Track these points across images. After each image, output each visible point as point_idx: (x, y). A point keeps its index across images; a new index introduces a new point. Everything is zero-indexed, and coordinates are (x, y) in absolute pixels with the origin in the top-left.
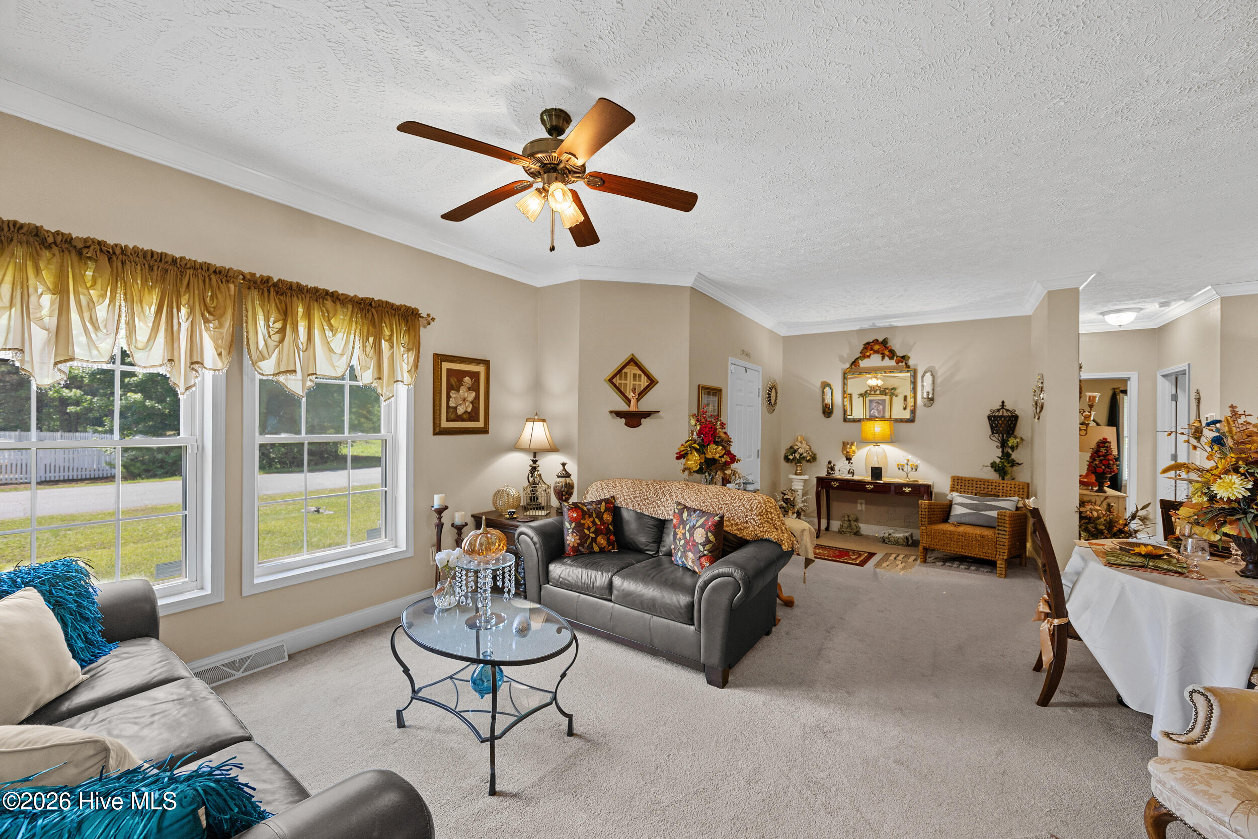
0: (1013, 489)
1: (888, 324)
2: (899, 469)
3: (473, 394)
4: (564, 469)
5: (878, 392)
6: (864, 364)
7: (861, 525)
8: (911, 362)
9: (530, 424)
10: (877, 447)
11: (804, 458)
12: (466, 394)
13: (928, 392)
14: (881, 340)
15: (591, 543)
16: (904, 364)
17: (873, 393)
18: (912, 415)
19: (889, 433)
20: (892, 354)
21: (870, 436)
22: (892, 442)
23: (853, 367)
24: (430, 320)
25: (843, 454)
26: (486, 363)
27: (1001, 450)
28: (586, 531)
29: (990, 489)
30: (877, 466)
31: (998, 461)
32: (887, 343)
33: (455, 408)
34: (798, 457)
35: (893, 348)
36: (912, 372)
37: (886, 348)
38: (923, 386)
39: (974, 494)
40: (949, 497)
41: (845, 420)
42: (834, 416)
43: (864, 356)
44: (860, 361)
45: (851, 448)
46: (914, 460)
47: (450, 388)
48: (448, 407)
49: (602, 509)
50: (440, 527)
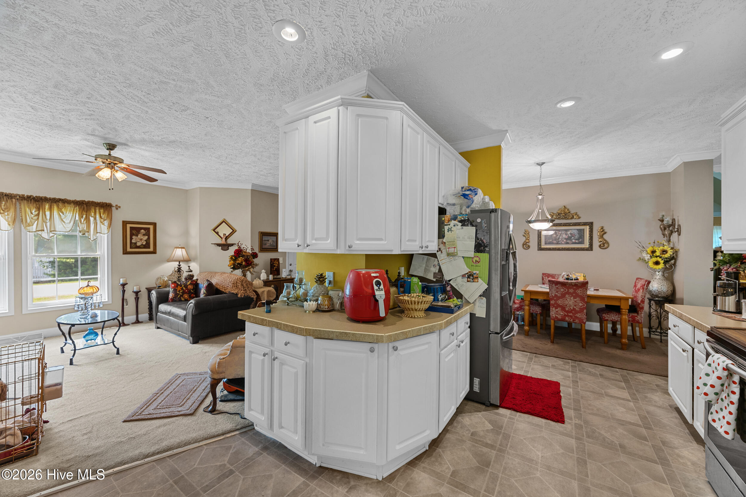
3: (147, 237)
4: (189, 269)
9: (175, 249)
12: (142, 237)
15: (180, 297)
24: (117, 207)
26: (155, 225)
28: (178, 292)
33: (136, 243)
47: (132, 234)
48: (131, 243)
49: (188, 284)
50: (124, 291)
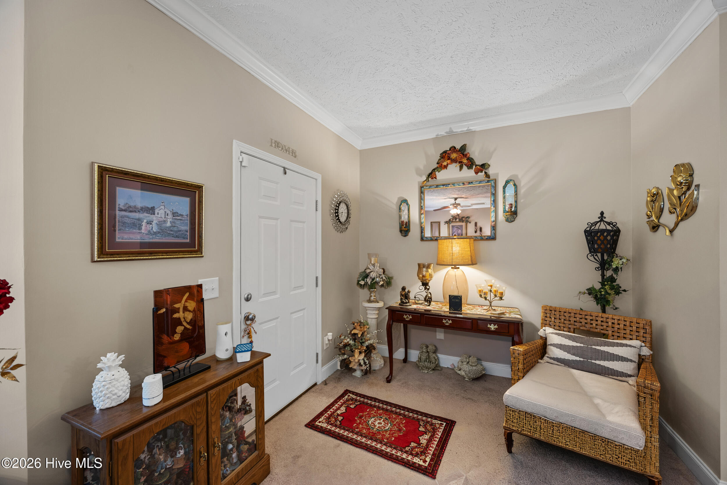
0: (628, 329)
1: (466, 129)
2: (481, 296)
5: (458, 220)
6: (442, 176)
7: (440, 356)
8: (491, 171)
10: (455, 270)
11: (377, 283)
13: (511, 204)
14: (458, 147)
16: (483, 173)
17: (454, 220)
18: (493, 231)
19: (469, 252)
20: (471, 164)
21: (447, 259)
22: (472, 264)
23: (430, 179)
25: (419, 279)
27: (600, 272)
29: (594, 325)
30: (456, 294)
31: (598, 286)
32: (465, 150)
34: (369, 283)
35: (471, 156)
36: (492, 182)
37: (465, 156)
38: (504, 198)
39: (572, 330)
40: (541, 333)
41: (422, 239)
42: (410, 234)
43: (441, 167)
44: (437, 173)
45: (427, 271)
46: (499, 285)
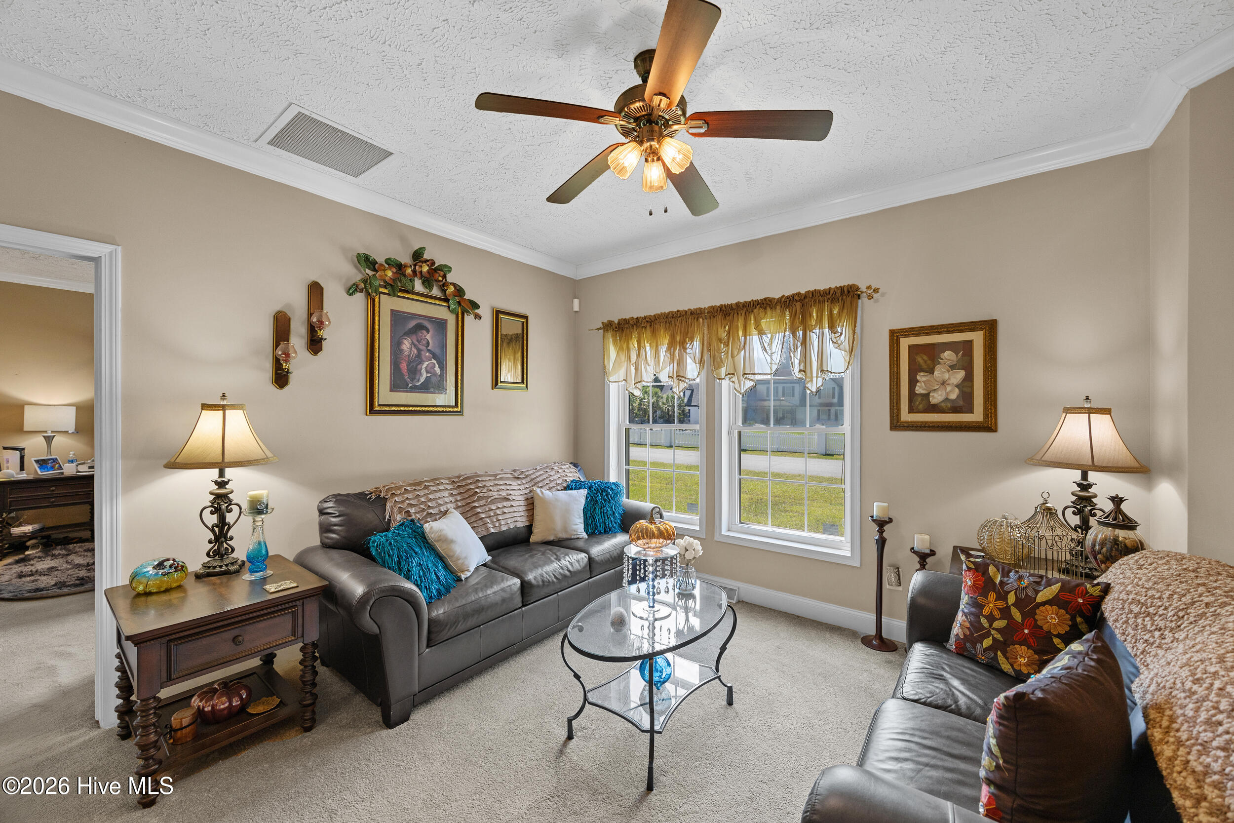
3: (961, 374)
4: (1119, 511)
12: (947, 376)
24: (871, 292)
47: (916, 370)
49: (1040, 598)
50: (881, 543)
